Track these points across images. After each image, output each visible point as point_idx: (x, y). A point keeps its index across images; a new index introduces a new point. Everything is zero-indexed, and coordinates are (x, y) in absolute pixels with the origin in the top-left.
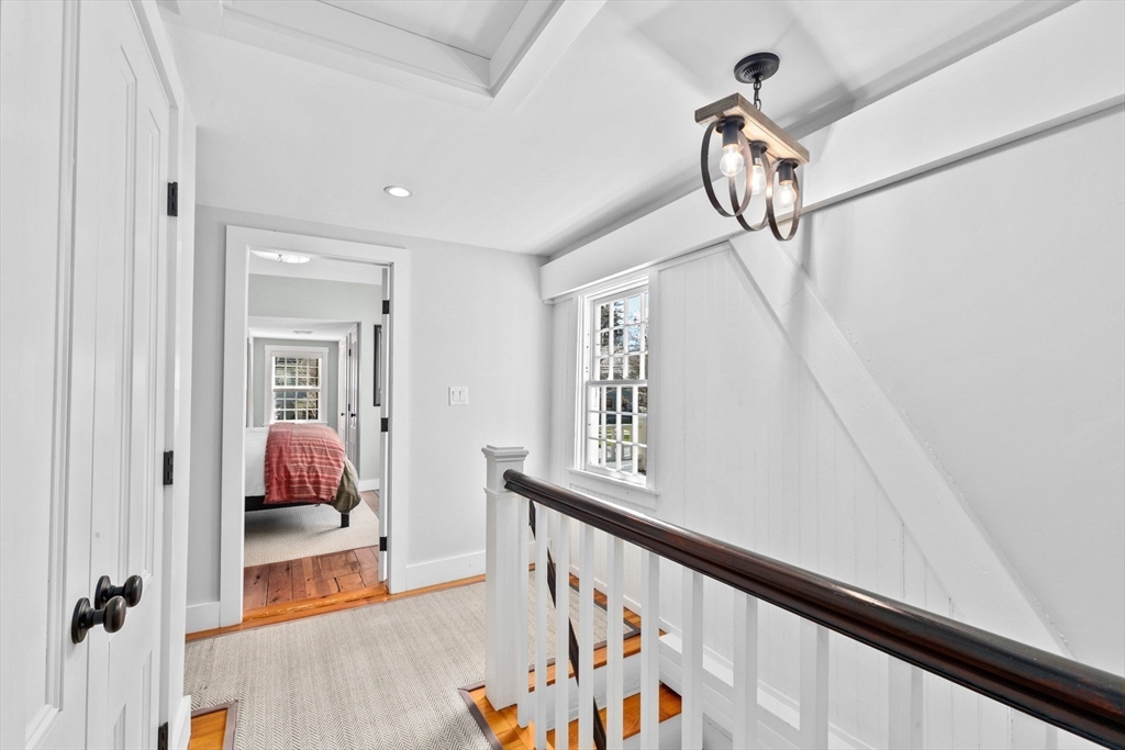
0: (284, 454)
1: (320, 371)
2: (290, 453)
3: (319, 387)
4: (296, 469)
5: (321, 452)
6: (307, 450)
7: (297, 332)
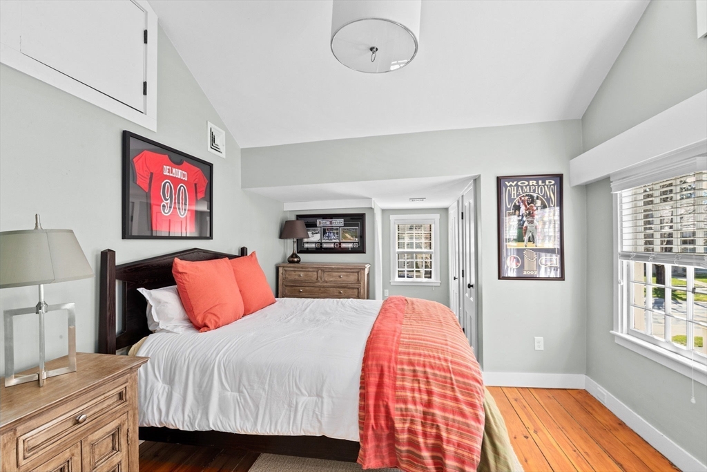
0: (387, 380)
1: (433, 235)
2: (395, 379)
3: (432, 250)
4: (404, 414)
5: (445, 383)
6: (422, 379)
7: (413, 200)
